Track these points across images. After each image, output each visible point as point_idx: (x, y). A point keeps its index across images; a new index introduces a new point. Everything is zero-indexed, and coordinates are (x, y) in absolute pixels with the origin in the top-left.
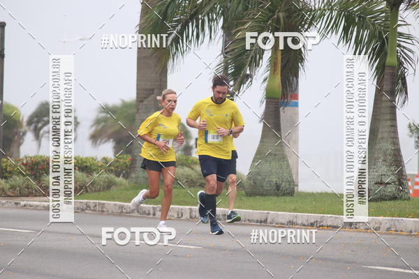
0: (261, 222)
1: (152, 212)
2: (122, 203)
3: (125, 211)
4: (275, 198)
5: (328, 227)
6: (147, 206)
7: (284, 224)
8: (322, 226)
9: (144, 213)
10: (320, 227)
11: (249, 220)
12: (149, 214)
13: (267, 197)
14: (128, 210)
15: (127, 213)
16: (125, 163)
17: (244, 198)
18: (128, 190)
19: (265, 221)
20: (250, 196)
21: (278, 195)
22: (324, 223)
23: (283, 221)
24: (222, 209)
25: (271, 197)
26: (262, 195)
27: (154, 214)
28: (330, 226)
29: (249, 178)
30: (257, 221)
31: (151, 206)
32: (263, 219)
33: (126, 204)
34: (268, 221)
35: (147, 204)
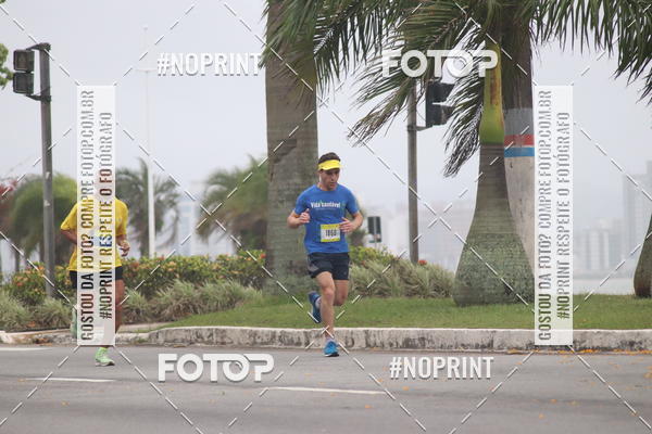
0: (483, 347)
1: (303, 340)
2: (254, 329)
3: (259, 341)
4: (505, 306)
5: (593, 349)
6: (296, 330)
7: (521, 349)
8: (585, 348)
9: (291, 342)
10: (581, 349)
11: (463, 345)
12: (299, 344)
13: (491, 307)
14: (265, 339)
15: (262, 343)
16: (256, 263)
17: (453, 309)
18: (262, 306)
19: (490, 345)
20: (464, 306)
21: (509, 303)
22: (587, 344)
23: (519, 344)
24: (418, 329)
25: (497, 306)
26: (482, 303)
27: (307, 344)
28: (598, 348)
29: (460, 277)
30: (477, 346)
31: (303, 330)
32: (486, 342)
33: (261, 329)
34: (495, 345)
35: (294, 327)
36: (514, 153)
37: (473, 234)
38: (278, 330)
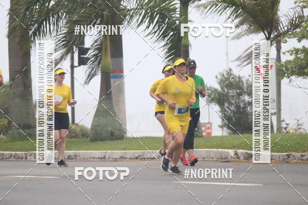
0: (101, 158)
1: (24, 157)
2: (3, 152)
3: (5, 157)
4: (111, 142)
5: (147, 159)
6: (21, 153)
7: (117, 159)
8: (144, 159)
9: (19, 158)
10: (142, 159)
11: (93, 158)
12: (22, 158)
13: (105, 142)
14: (8, 157)
15: (6, 158)
16: (4, 124)
17: (89, 143)
18: (7, 143)
19: (104, 158)
20: (93, 142)
21: (112, 140)
22: (145, 157)
23: (116, 157)
24: (74, 151)
25: (108, 141)
26: (102, 140)
27: (26, 158)
28: (149, 158)
29: (92, 129)
30: (99, 158)
31: (24, 152)
32: (103, 156)
33: (6, 152)
34: (106, 158)
35: (20, 151)
36: (116, 77)
37: (98, 111)
38: (13, 153)
